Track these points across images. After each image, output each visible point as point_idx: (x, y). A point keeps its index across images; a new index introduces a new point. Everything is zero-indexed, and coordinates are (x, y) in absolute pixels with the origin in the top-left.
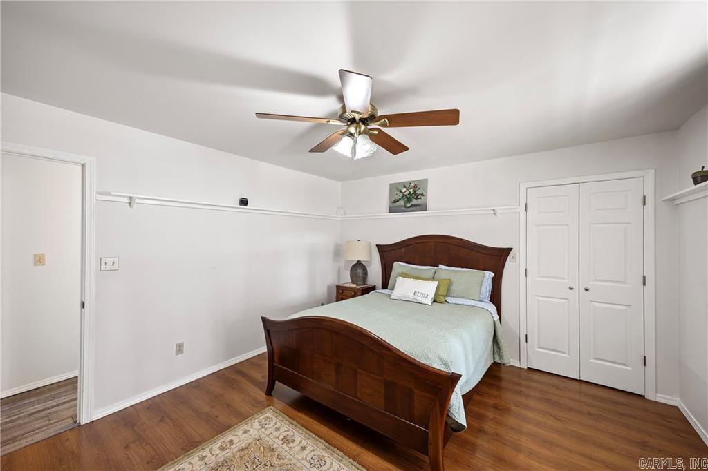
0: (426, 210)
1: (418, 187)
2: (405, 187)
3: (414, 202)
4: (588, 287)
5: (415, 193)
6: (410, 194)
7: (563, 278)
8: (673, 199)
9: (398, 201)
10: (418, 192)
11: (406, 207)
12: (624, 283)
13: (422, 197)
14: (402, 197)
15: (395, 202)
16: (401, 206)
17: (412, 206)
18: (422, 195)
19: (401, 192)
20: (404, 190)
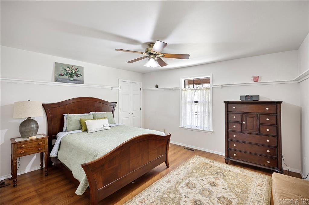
0: (83, 84)
1: (78, 70)
2: (68, 67)
3: (75, 78)
4: (129, 113)
5: (75, 73)
6: (72, 72)
7: (128, 111)
8: (144, 90)
9: (63, 75)
10: (78, 73)
11: (69, 80)
12: (137, 110)
13: (80, 76)
14: (67, 74)
15: (61, 75)
16: (66, 79)
17: (74, 80)
18: (80, 75)
19: (65, 70)
20: (68, 69)
